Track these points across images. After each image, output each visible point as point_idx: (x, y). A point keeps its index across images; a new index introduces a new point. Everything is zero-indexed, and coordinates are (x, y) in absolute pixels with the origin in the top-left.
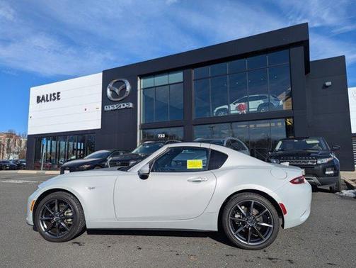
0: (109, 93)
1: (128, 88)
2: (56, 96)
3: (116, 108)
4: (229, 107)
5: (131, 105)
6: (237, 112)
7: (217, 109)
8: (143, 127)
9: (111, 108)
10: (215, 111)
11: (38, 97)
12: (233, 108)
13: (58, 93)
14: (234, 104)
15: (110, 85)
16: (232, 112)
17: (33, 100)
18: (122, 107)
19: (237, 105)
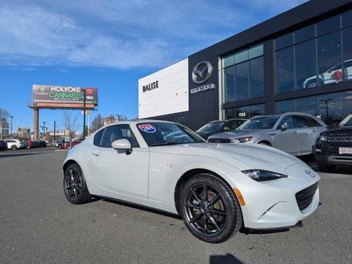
0: (194, 76)
1: (210, 69)
2: (155, 85)
3: (200, 90)
4: (323, 76)
5: (213, 86)
6: (332, 81)
7: (307, 80)
8: (225, 107)
9: (196, 91)
10: (305, 83)
11: (144, 87)
12: (328, 78)
13: (157, 82)
14: (330, 72)
15: (195, 69)
16: (326, 82)
17: (141, 89)
18: (205, 89)
19: (334, 72)
